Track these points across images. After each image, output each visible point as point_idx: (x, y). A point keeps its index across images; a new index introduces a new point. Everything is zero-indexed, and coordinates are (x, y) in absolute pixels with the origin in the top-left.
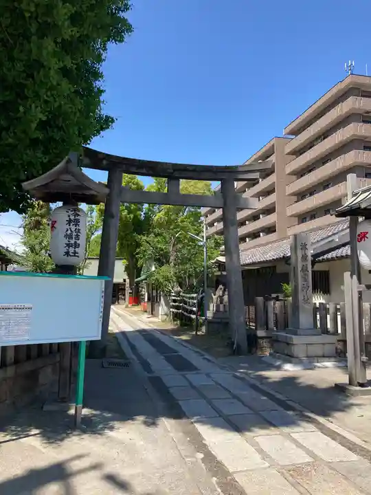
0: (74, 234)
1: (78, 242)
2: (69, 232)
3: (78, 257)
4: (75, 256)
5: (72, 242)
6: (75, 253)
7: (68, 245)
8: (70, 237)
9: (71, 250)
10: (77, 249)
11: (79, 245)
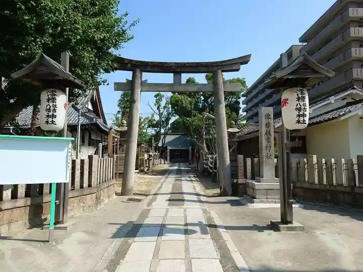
0: (52, 108)
1: (55, 114)
2: (48, 107)
3: (56, 124)
4: (52, 123)
5: (51, 114)
6: (53, 121)
7: (48, 116)
8: (49, 110)
9: (50, 119)
10: (54, 119)
11: (56, 116)
